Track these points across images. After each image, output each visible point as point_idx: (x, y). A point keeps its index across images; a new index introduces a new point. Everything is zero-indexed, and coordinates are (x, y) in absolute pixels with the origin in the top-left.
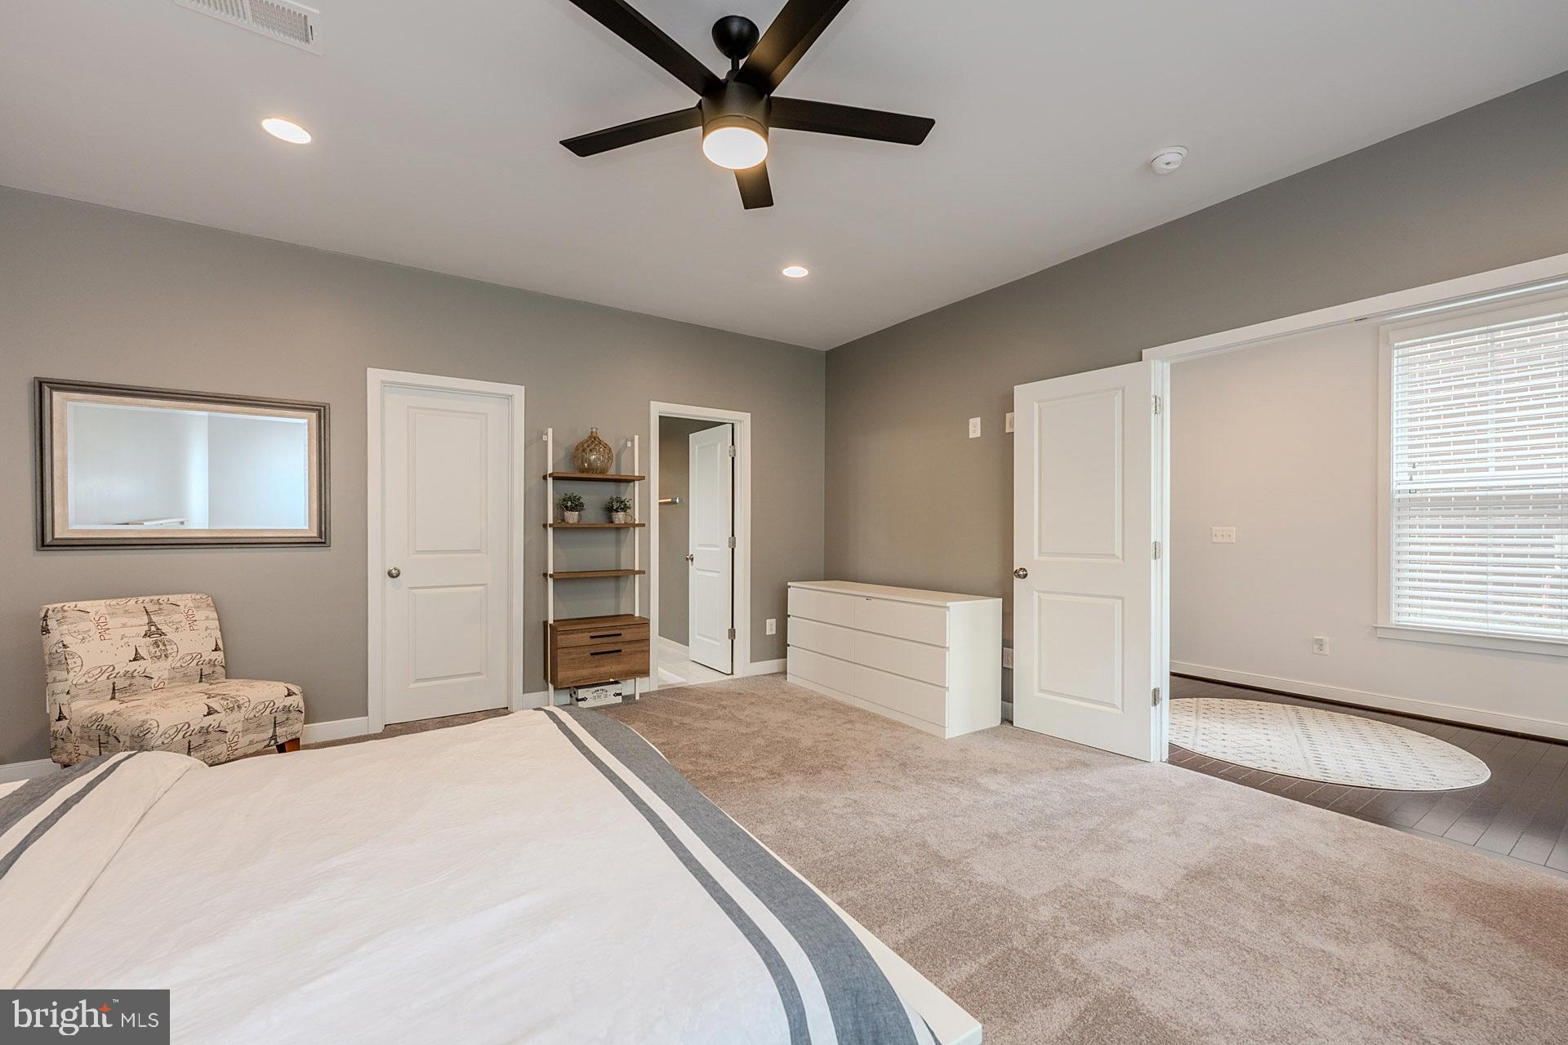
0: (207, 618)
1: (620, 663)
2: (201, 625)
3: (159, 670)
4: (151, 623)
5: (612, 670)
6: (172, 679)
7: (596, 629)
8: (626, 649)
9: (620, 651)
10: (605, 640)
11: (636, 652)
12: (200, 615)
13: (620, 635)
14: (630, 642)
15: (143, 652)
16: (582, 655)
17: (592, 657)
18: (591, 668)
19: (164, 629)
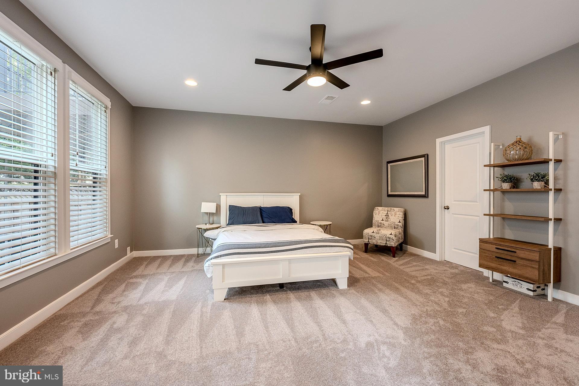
0: (399, 214)
1: (514, 268)
2: (397, 216)
3: (386, 224)
4: (387, 213)
5: (509, 270)
6: (388, 226)
7: (500, 245)
8: (519, 261)
9: (515, 261)
10: (506, 252)
11: (527, 266)
12: (398, 213)
13: (515, 252)
14: (522, 259)
15: (384, 219)
16: (491, 256)
17: (496, 259)
18: (496, 264)
19: (389, 215)
